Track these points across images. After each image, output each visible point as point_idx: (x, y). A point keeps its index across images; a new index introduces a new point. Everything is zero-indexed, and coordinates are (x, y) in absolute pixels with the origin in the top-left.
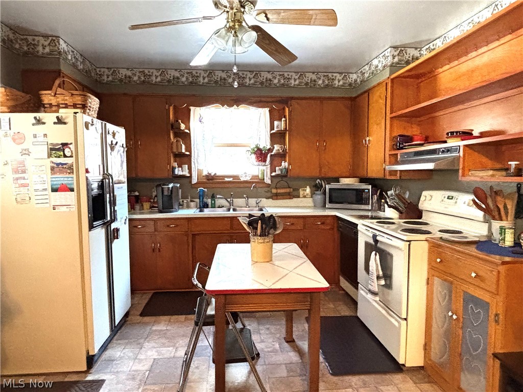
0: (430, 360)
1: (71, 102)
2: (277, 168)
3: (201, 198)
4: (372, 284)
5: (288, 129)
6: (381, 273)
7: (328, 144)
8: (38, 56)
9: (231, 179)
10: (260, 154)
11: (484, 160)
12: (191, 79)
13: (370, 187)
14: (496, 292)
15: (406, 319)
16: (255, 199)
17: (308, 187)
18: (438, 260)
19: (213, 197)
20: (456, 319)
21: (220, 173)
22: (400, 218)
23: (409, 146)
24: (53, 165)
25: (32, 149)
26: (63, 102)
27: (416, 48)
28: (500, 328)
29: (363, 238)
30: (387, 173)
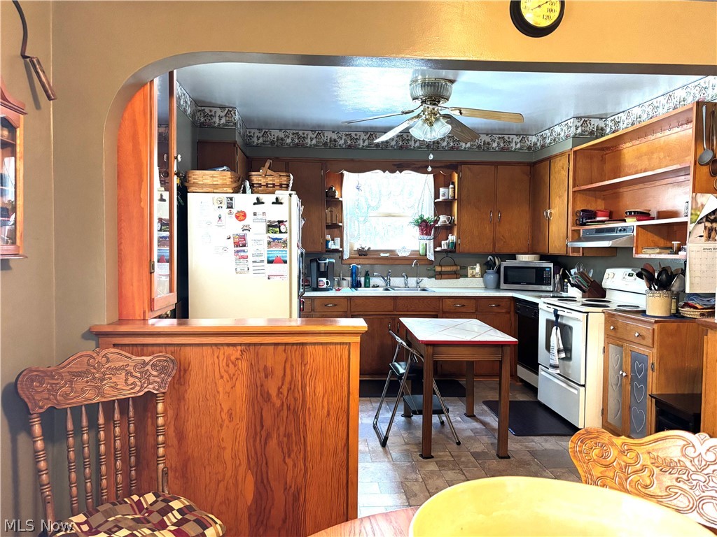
0: (607, 422)
1: (278, 183)
2: (443, 242)
3: (354, 276)
4: (553, 357)
5: (456, 197)
6: (561, 346)
7: (503, 215)
8: (214, 127)
9: (387, 255)
10: (425, 226)
11: (656, 238)
12: (349, 142)
13: (551, 265)
14: (651, 346)
15: (584, 386)
16: (415, 279)
17: (478, 265)
18: (612, 328)
19: (367, 275)
20: (626, 376)
21: (374, 247)
22: (583, 297)
23: (591, 222)
24: (270, 239)
25: (253, 225)
26: (271, 182)
27: (601, 119)
28: (655, 374)
29: (544, 316)
30: (570, 250)
